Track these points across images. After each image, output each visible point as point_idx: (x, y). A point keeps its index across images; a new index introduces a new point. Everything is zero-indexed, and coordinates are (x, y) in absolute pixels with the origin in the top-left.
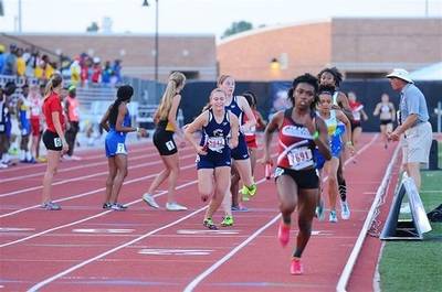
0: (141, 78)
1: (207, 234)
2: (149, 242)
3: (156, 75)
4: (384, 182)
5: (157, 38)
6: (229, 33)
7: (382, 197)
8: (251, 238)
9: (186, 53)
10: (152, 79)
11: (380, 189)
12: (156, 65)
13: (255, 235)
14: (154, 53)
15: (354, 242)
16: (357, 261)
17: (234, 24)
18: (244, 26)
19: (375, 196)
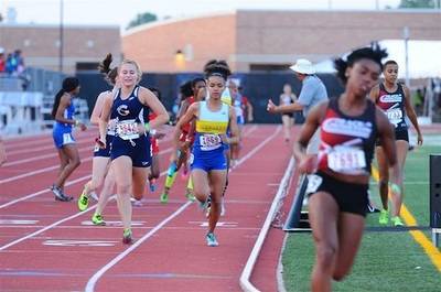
0: (46, 69)
1: (112, 225)
2: (53, 234)
3: (61, 66)
4: (287, 174)
5: (61, 29)
6: (134, 24)
7: (286, 188)
8: (155, 229)
9: (90, 44)
10: (56, 70)
11: (284, 181)
12: (61, 56)
13: (159, 227)
14: (58, 43)
15: (258, 233)
16: (260, 252)
17: (139, 16)
18: (149, 18)
19: (278, 188)
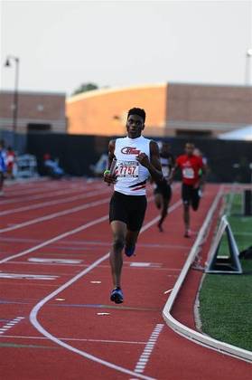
1: (54, 262)
3: (15, 127)
4: (205, 224)
5: (16, 96)
6: (77, 92)
7: (204, 236)
8: (91, 267)
9: (40, 108)
10: (11, 129)
11: (202, 230)
12: (15, 117)
13: (95, 265)
14: (13, 107)
15: (178, 273)
17: (83, 86)
18: (91, 87)
19: (196, 236)
